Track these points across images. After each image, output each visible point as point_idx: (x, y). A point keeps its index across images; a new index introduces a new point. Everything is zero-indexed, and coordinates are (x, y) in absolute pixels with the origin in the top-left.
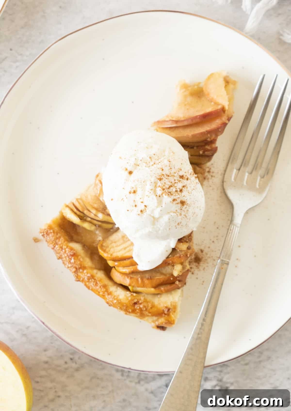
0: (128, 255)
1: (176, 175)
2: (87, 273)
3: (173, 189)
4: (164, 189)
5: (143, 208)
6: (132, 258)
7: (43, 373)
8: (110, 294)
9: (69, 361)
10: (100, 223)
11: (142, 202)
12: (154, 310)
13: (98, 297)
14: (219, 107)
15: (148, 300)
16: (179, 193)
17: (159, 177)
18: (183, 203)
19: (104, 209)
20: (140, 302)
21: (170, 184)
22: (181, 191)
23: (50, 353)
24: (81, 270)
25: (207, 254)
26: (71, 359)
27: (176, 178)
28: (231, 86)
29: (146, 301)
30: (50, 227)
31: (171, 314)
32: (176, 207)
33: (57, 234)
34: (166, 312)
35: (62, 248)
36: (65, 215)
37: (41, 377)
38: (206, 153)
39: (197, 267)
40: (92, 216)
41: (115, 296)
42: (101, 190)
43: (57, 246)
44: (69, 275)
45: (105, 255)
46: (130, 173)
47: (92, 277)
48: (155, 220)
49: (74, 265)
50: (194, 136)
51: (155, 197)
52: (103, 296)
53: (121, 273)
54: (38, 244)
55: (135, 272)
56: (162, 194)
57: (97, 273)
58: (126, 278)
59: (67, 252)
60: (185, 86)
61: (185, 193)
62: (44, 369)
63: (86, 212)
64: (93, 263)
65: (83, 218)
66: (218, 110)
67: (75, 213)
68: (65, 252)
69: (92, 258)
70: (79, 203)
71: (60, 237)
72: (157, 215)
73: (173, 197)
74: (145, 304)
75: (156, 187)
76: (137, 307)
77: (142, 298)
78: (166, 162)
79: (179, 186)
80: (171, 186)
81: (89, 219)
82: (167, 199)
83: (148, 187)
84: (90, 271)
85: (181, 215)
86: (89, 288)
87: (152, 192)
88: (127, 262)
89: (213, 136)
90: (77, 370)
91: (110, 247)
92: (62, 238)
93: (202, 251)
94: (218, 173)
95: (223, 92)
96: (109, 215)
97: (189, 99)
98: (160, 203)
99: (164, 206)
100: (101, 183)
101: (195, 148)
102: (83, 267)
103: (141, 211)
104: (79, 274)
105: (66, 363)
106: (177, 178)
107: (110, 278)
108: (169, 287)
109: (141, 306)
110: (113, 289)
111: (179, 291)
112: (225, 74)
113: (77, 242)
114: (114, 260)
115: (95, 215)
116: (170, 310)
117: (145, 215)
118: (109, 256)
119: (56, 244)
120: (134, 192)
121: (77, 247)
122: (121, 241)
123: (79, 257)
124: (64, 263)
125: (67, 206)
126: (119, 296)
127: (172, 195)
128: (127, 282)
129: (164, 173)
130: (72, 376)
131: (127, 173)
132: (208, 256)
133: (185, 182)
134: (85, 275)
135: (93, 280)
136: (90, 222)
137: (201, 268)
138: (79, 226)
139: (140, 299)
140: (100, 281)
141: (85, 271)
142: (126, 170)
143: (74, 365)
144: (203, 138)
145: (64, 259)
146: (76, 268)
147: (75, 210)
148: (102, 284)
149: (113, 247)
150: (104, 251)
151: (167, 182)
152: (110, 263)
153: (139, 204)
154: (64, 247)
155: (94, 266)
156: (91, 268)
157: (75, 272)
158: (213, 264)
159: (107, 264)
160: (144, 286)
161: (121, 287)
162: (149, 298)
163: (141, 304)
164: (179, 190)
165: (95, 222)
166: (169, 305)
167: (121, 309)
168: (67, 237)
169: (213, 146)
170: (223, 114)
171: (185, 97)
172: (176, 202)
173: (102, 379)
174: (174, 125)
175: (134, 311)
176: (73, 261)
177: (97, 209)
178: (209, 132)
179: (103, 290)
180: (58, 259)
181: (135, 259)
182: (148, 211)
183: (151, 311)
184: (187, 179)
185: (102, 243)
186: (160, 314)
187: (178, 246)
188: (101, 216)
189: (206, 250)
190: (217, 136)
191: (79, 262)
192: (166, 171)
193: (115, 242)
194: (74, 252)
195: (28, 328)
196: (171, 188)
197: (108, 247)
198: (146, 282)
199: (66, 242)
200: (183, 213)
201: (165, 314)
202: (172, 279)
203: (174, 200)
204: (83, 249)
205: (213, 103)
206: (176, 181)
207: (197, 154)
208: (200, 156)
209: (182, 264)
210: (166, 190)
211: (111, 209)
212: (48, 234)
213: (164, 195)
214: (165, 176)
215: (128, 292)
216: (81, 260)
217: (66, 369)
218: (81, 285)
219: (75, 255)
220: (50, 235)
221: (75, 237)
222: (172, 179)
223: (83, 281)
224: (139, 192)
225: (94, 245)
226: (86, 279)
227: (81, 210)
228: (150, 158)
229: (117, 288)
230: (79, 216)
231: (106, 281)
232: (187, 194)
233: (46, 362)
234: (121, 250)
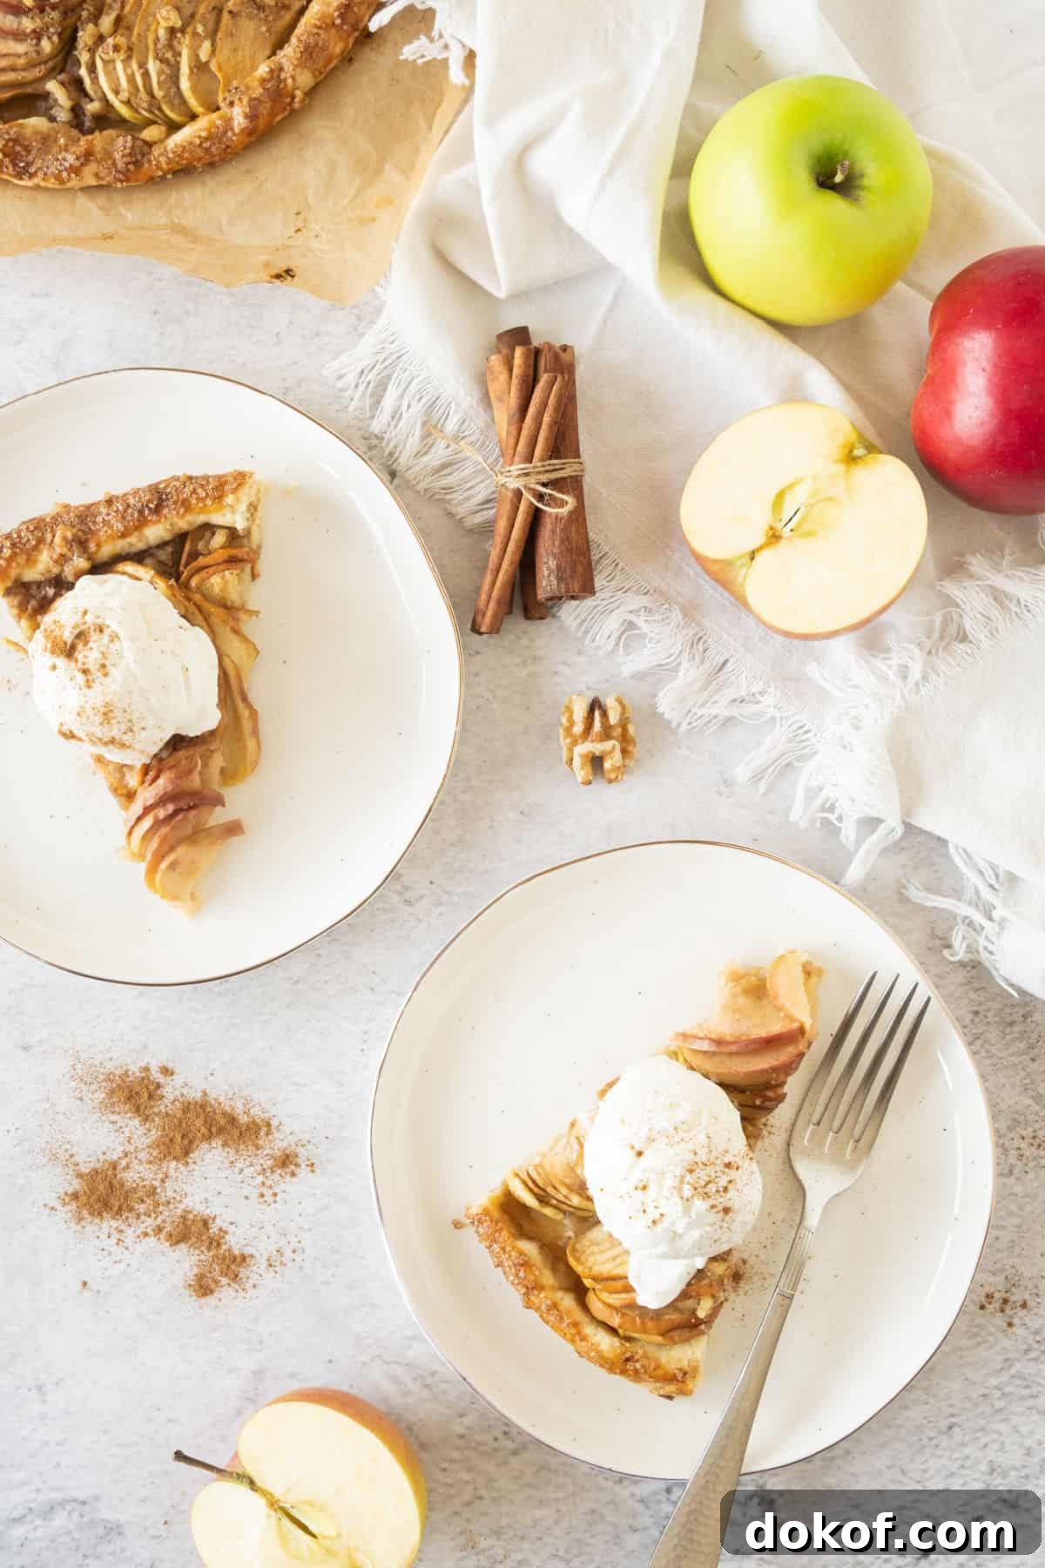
0: (618, 1271)
1: (718, 1162)
2: (546, 1298)
3: (712, 1188)
4: (695, 1189)
5: (657, 1216)
6: (626, 1278)
7: (456, 1455)
8: (584, 1338)
9: (500, 1435)
10: (572, 1210)
11: (656, 1207)
12: (660, 1372)
13: (563, 1342)
14: (795, 1025)
15: (650, 1354)
16: (722, 1194)
17: (688, 1167)
18: (726, 1210)
19: (581, 1189)
20: (636, 1358)
21: (707, 1179)
22: (726, 1189)
23: (468, 1420)
24: (535, 1292)
25: (752, 1267)
26: (505, 1433)
27: (717, 1168)
28: (814, 979)
29: (645, 1356)
30: (486, 1212)
31: (688, 1382)
32: (713, 1217)
33: (497, 1224)
34: (679, 1378)
35: (503, 1249)
36: (512, 1191)
37: (452, 1461)
38: (767, 1103)
39: (735, 1289)
40: (560, 1197)
41: (592, 1344)
42: (581, 1155)
43: (495, 1246)
44: (514, 1296)
45: (579, 1269)
46: (640, 1154)
47: (555, 1306)
48: (676, 1236)
49: (525, 1282)
50: (748, 1074)
51: (679, 1201)
52: (572, 1341)
53: (604, 1303)
54: (463, 1231)
55: (632, 1306)
56: (692, 1197)
57: (562, 1299)
58: (615, 1313)
59: (513, 1258)
60: (736, 977)
61: (732, 1193)
62: (458, 1448)
63: (550, 1190)
64: (555, 1277)
65: (543, 1199)
66: (792, 1030)
67: (531, 1190)
68: (510, 1256)
69: (554, 1269)
70: (539, 1174)
71: (501, 1229)
72: (680, 1228)
73: (711, 1202)
74: (645, 1362)
75: (682, 1181)
76: (630, 1366)
77: (640, 1352)
78: (702, 1138)
79: (723, 1182)
80: (708, 1183)
81: (554, 1202)
82: (700, 1205)
83: (669, 1182)
84: (550, 1293)
85: (721, 1227)
86: (547, 1323)
87: (675, 1192)
88: (619, 1284)
89: (782, 1077)
90: (515, 1453)
91: (588, 1251)
92: (504, 1232)
93: (744, 1262)
94: (780, 1127)
95: (802, 996)
96: (589, 1199)
97: (741, 1000)
98: (687, 1211)
99: (693, 1215)
100: (581, 1145)
101: (748, 1093)
102: (539, 1287)
103: (654, 1222)
104: (532, 1298)
105: (496, 1439)
106: (720, 1168)
107: (585, 1307)
108: (686, 1333)
109: (638, 1366)
110: (589, 1330)
111: (704, 1339)
112: (804, 958)
113: (530, 1238)
114: (596, 1279)
115: (566, 1197)
116: (688, 1376)
117: (659, 1228)
118: (587, 1270)
119: (495, 1241)
120: (644, 1188)
121: (530, 1248)
122: (606, 1245)
123: (534, 1268)
124: (505, 1273)
125: (517, 1175)
126: (599, 1344)
127: (709, 1197)
128: (615, 1321)
129: (698, 1159)
130: (506, 1463)
131: (632, 1154)
132: (755, 1270)
133: (733, 1174)
134: (542, 1299)
135: (556, 1312)
136: (555, 1207)
137: (741, 1291)
138: (535, 1210)
139: (637, 1353)
140: (568, 1313)
141: (542, 1295)
142: (633, 1147)
143: (510, 1445)
144: (764, 1079)
145: (507, 1269)
146: (527, 1288)
147: (531, 1184)
148: (570, 1320)
149: (593, 1253)
150: (578, 1260)
151: (702, 1175)
152: (588, 1282)
153: (650, 1209)
154: (508, 1249)
155: (557, 1285)
156: (553, 1288)
157: (524, 1294)
158: (762, 1285)
159: (582, 1283)
160: (644, 1331)
161: (605, 1329)
162: (652, 1351)
163: (637, 1361)
164: (721, 1189)
165: (564, 1207)
166: (685, 1365)
167: (602, 1366)
168: (513, 1230)
169: (780, 1091)
170: (800, 1037)
171: (735, 995)
172: (715, 1210)
173: (556, 1472)
174: (713, 1048)
175: (623, 1372)
176: (522, 1274)
177: (568, 1187)
178: (774, 1069)
179: (573, 1331)
180: (497, 1266)
181: (632, 1281)
182: (665, 1223)
183: (653, 1374)
184: (737, 1169)
185: (575, 1243)
186: (670, 1379)
187: (710, 1267)
188: (576, 1200)
189: (752, 1260)
190: (788, 1075)
191: (532, 1278)
192: (702, 1157)
193: (597, 1244)
194: (526, 1259)
195: (433, 1374)
196: (710, 1186)
197: (584, 1252)
198: (650, 1324)
199: (511, 1239)
200: (725, 1225)
201: (678, 1381)
202: (693, 1321)
203: (713, 1207)
204: (541, 1254)
205: (782, 1014)
206: (718, 1174)
207: (751, 1103)
208: (755, 1107)
209: (713, 1296)
210: (700, 1190)
211: (593, 1191)
212: (480, 1222)
213: (695, 1199)
214: (700, 1165)
215: (616, 1339)
216: (537, 1273)
217: (495, 1450)
218: (532, 1314)
219: (526, 1264)
220: (485, 1224)
221: (527, 1226)
222: (710, 1171)
223: (538, 1309)
224: (652, 1188)
225: (560, 1243)
226: (543, 1307)
227: (541, 1184)
228: (676, 1128)
229: (596, 1328)
230: (536, 1196)
231: (578, 1315)
232: (736, 1194)
233: (462, 1437)
234: (608, 1260)
